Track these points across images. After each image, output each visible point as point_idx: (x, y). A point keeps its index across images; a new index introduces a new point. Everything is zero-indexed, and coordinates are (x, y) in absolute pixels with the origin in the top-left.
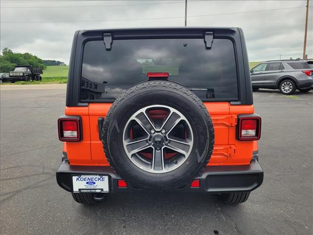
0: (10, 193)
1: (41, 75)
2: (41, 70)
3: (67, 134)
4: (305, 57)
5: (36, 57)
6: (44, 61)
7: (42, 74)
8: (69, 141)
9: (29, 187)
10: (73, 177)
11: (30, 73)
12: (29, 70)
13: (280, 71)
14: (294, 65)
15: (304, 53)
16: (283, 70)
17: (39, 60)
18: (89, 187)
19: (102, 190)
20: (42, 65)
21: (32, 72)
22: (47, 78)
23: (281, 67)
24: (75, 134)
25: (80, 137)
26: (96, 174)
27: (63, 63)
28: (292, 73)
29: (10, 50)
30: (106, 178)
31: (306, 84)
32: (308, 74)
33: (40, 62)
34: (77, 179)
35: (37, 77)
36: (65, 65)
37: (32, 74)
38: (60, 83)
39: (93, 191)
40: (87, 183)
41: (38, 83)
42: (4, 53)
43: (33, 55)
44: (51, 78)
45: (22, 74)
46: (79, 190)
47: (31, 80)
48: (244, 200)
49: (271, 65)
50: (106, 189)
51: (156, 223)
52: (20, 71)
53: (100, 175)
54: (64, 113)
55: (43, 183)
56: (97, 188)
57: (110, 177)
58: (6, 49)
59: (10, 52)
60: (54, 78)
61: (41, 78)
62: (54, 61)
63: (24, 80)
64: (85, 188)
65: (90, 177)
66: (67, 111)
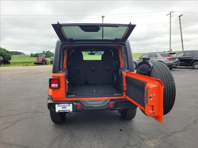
0: (14, 121)
1: (10, 61)
2: (10, 58)
3: (53, 85)
4: (171, 50)
5: (4, 50)
6: (10, 52)
8: (54, 89)
9: (23, 119)
10: (56, 105)
11: (3, 59)
13: (156, 58)
14: (163, 55)
15: (170, 48)
16: (157, 58)
17: (7, 51)
18: (63, 109)
19: (69, 110)
20: (9, 54)
22: (14, 63)
23: (156, 56)
24: (57, 85)
25: (59, 87)
26: (67, 103)
27: (23, 53)
28: (162, 59)
30: (71, 105)
31: (170, 65)
32: (170, 59)
33: (7, 53)
34: (58, 106)
35: (7, 62)
36: (25, 54)
37: (4, 60)
38: (23, 66)
39: (65, 111)
40: (62, 108)
41: (8, 66)
43: (3, 48)
44: (16, 63)
46: (59, 111)
47: (3, 64)
48: (133, 118)
49: (151, 55)
50: (71, 110)
51: (93, 129)
53: (68, 103)
54: (51, 76)
55: (30, 116)
56: (67, 109)
57: (73, 104)
60: (19, 62)
61: (10, 63)
62: (17, 52)
64: (61, 110)
65: (64, 105)
66: (53, 75)
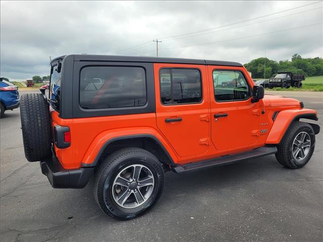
1: (302, 82)
2: (303, 76)
7: (304, 80)
11: (290, 79)
12: (289, 77)
21: (291, 78)
29: (299, 56)
35: (297, 84)
37: (292, 80)
42: (293, 59)
45: (280, 81)
52: (280, 77)
58: (295, 55)
59: (299, 58)
60: (318, 84)
61: (301, 84)
63: (281, 86)
